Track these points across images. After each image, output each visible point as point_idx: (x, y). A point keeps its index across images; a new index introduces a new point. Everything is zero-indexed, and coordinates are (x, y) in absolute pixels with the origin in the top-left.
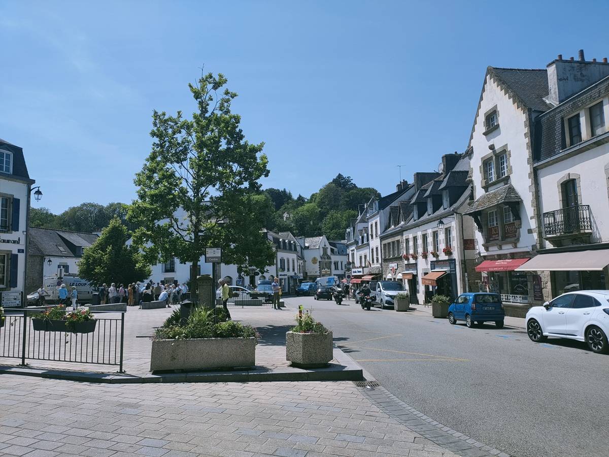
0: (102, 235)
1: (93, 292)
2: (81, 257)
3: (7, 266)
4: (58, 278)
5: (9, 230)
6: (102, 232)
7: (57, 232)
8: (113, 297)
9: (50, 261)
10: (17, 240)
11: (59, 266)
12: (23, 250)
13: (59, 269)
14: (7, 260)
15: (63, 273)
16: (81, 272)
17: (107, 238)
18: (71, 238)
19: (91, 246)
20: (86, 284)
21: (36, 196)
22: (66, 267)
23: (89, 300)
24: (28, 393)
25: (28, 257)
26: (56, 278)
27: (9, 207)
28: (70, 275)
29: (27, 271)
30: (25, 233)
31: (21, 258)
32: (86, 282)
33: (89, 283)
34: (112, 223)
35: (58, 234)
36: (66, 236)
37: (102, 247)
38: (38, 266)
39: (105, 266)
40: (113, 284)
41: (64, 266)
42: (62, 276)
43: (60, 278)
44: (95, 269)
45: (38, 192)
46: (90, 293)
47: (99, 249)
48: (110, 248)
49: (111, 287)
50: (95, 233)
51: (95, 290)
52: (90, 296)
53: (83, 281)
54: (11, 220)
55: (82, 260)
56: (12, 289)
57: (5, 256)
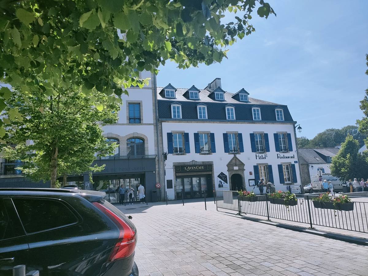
0: (342, 148)
1: (342, 184)
2: (331, 163)
3: (290, 171)
4: (319, 177)
5: (288, 151)
6: (342, 146)
7: (313, 149)
8: (357, 187)
9: (312, 167)
10: (293, 156)
11: (318, 170)
12: (297, 162)
13: (319, 171)
14: (290, 168)
15: (322, 173)
16: (333, 172)
17: (346, 149)
18: (322, 151)
19: (336, 156)
20: (337, 180)
21: (299, 130)
22: (323, 170)
23: (341, 189)
24: (319, 245)
25: (300, 165)
26: (318, 177)
27: (286, 139)
28: (326, 174)
29: (301, 173)
30: (296, 152)
31: (297, 166)
32: (337, 178)
33: (339, 179)
34: (347, 139)
35: (315, 151)
36: (319, 151)
37: (343, 155)
38: (306, 170)
39: (348, 168)
40: (355, 179)
41: (321, 169)
42: (322, 175)
43: (320, 176)
44: (341, 170)
45: (300, 128)
46: (341, 185)
47: (341, 157)
48: (349, 155)
49: (355, 181)
50: (337, 147)
51: (344, 183)
52: (341, 187)
53: (335, 178)
54: (288, 145)
55: (332, 165)
56: (295, 183)
57: (288, 165)
